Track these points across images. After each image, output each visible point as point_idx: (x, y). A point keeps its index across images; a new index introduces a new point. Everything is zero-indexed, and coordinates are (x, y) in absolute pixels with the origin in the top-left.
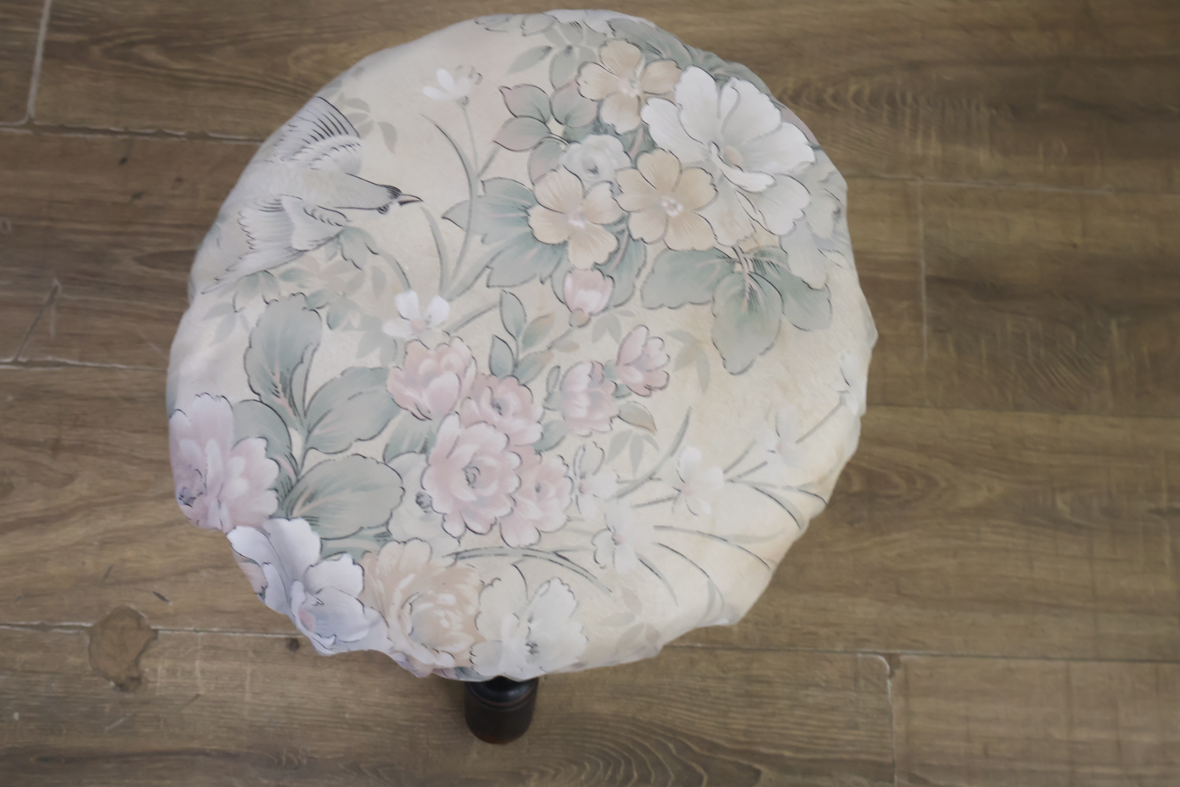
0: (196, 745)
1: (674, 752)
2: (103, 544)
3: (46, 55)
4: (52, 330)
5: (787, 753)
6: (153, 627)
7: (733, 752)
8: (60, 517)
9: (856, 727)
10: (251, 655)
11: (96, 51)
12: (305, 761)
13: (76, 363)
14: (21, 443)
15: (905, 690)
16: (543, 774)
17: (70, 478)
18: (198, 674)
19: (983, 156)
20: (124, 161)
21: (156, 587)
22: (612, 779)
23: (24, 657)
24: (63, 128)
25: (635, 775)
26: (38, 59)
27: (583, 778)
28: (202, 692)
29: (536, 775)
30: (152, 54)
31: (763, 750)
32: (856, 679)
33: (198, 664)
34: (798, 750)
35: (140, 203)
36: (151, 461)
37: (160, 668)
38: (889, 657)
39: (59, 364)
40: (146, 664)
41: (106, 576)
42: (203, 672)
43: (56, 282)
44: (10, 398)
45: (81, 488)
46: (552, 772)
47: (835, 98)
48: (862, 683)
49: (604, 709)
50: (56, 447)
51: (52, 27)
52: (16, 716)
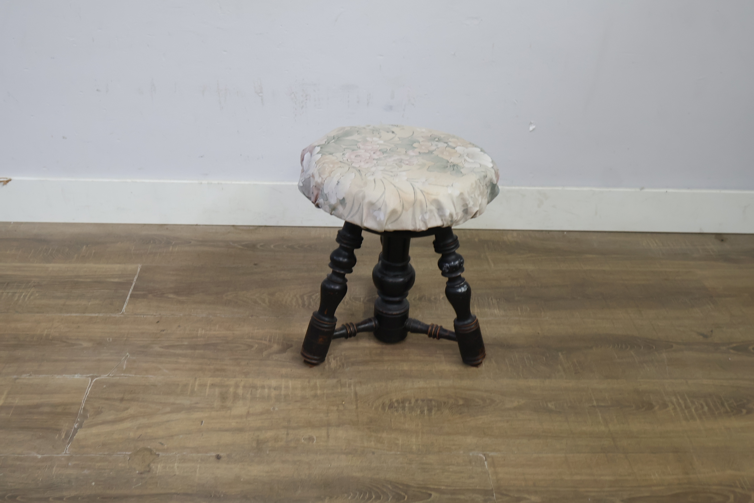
0: (173, 491)
1: (391, 488)
2: (138, 428)
3: (131, 297)
4: (124, 367)
5: (443, 488)
6: (157, 453)
7: (418, 488)
8: (122, 420)
9: (473, 478)
10: (199, 461)
11: (150, 296)
12: (222, 496)
13: (133, 375)
14: (107, 399)
15: (493, 464)
16: (331, 497)
17: (127, 409)
18: (176, 467)
19: (496, 311)
20: (158, 322)
21: (160, 441)
22: (363, 498)
23: (99, 464)
24: (135, 314)
25: (374, 497)
26: (128, 298)
27: (350, 498)
28: (177, 473)
29: (328, 498)
30: (171, 296)
31: (431, 486)
32: (470, 462)
33: (176, 464)
34: (447, 486)
35: (164, 333)
36: (161, 403)
37: (159, 466)
38: (484, 455)
39: (126, 376)
40: (153, 466)
41: (139, 437)
42: (178, 467)
43: (127, 354)
44: (105, 386)
45: (131, 411)
46: (335, 497)
47: (435, 299)
48: (474, 463)
49: (358, 475)
50: (122, 400)
51: (134, 290)
52: (93, 484)
